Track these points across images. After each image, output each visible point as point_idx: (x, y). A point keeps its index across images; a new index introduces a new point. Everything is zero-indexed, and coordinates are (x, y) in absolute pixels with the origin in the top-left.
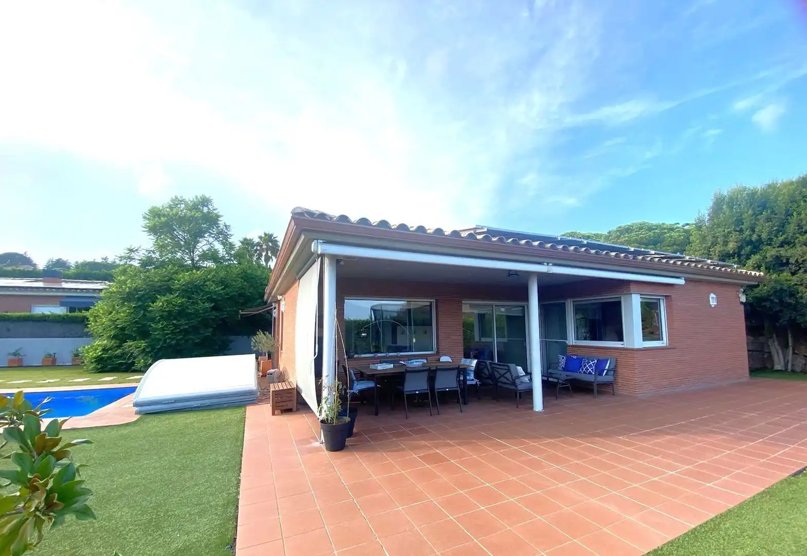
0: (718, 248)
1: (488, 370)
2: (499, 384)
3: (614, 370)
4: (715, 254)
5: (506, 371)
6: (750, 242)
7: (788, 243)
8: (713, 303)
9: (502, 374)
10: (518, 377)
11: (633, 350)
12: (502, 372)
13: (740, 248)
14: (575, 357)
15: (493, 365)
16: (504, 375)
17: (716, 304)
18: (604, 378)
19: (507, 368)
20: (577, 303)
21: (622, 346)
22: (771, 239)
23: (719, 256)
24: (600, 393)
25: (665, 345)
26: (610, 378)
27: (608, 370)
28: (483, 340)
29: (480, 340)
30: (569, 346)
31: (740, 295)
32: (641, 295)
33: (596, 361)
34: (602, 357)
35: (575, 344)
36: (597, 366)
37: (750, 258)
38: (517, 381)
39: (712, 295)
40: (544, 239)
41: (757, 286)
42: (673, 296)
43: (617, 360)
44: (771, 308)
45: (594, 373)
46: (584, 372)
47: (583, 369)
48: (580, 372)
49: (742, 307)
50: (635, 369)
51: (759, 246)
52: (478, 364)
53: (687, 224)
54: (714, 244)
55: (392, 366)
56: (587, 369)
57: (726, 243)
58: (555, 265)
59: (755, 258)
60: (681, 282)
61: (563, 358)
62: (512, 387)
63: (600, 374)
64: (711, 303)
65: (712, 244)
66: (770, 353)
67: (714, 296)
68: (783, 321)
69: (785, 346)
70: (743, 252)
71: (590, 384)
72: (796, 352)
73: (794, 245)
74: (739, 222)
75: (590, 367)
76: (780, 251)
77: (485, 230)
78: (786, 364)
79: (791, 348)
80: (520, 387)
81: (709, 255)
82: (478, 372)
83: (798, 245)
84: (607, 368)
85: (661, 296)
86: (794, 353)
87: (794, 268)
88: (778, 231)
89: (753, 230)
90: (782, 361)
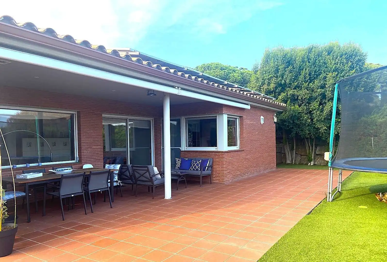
0: (265, 87)
1: (129, 172)
2: (138, 182)
3: (211, 166)
4: (263, 91)
5: (146, 171)
6: (280, 85)
7: (298, 87)
8: (262, 122)
9: (142, 174)
10: (154, 175)
11: (223, 152)
12: (142, 172)
13: (276, 88)
14: (187, 159)
15: (134, 168)
16: (143, 175)
17: (264, 122)
18: (206, 172)
19: (146, 169)
20: (188, 119)
21: (216, 150)
22: (290, 84)
23: (265, 92)
24: (204, 183)
25: (238, 149)
26: (209, 172)
27: (208, 167)
28: (113, 150)
29: (110, 149)
30: (182, 151)
31: (274, 118)
32: (228, 115)
33: (201, 161)
34: (204, 158)
35: (187, 150)
36: (202, 164)
37: (280, 95)
38: (154, 178)
39: (262, 117)
40: (178, 69)
41: (282, 112)
42: (244, 117)
43: (213, 160)
44: (288, 126)
45: (199, 170)
46: (194, 170)
47: (192, 167)
48: (191, 170)
49: (275, 125)
50: (224, 165)
51: (285, 87)
52: (121, 168)
53: (242, 69)
54: (263, 84)
55: (41, 175)
56: (195, 167)
57: (269, 84)
58: (182, 89)
59: (283, 95)
60: (248, 107)
61: (179, 160)
62: (149, 184)
63: (204, 170)
64: (261, 122)
65: (262, 83)
66: (285, 153)
67: (263, 118)
68: (293, 134)
69: (292, 149)
70: (277, 91)
71: (198, 177)
72: (297, 153)
73: (301, 89)
74: (277, 70)
75: (197, 165)
76: (294, 91)
77: (137, 53)
78: (292, 160)
79: (295, 151)
80: (156, 183)
81: (260, 91)
82: (121, 175)
83: (303, 89)
84: (208, 165)
85: (238, 116)
86: (296, 153)
87: (300, 102)
88: (294, 79)
89: (283, 77)
90: (290, 158)
